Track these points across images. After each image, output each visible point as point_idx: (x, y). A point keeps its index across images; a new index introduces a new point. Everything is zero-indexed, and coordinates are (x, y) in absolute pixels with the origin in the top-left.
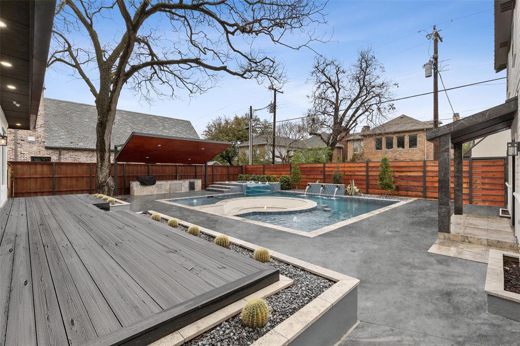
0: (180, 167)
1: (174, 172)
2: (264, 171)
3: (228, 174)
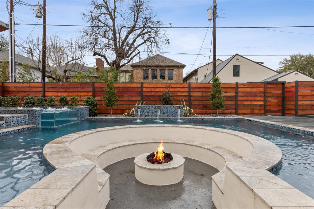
2: (44, 92)
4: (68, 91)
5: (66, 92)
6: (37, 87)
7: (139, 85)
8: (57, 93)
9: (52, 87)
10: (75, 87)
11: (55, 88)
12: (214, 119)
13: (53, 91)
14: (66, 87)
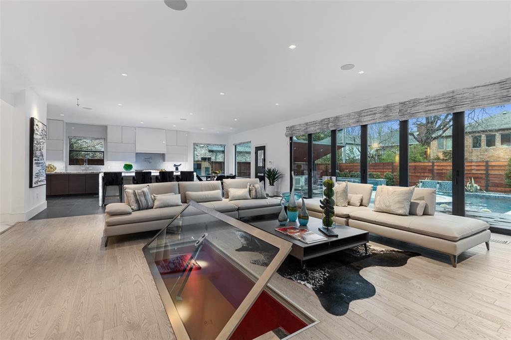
7: (431, 164)
12: (498, 197)
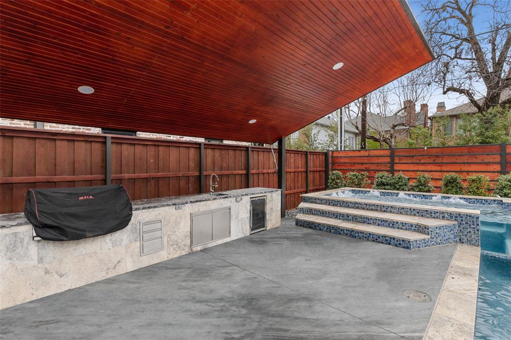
0: (209, 151)
1: (192, 164)
2: (392, 163)
3: (306, 172)
4: (439, 162)
5: (437, 163)
6: (381, 156)
8: (418, 166)
9: (407, 156)
10: (455, 155)
11: (413, 156)
13: (409, 162)
14: (435, 154)
